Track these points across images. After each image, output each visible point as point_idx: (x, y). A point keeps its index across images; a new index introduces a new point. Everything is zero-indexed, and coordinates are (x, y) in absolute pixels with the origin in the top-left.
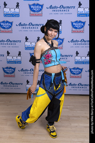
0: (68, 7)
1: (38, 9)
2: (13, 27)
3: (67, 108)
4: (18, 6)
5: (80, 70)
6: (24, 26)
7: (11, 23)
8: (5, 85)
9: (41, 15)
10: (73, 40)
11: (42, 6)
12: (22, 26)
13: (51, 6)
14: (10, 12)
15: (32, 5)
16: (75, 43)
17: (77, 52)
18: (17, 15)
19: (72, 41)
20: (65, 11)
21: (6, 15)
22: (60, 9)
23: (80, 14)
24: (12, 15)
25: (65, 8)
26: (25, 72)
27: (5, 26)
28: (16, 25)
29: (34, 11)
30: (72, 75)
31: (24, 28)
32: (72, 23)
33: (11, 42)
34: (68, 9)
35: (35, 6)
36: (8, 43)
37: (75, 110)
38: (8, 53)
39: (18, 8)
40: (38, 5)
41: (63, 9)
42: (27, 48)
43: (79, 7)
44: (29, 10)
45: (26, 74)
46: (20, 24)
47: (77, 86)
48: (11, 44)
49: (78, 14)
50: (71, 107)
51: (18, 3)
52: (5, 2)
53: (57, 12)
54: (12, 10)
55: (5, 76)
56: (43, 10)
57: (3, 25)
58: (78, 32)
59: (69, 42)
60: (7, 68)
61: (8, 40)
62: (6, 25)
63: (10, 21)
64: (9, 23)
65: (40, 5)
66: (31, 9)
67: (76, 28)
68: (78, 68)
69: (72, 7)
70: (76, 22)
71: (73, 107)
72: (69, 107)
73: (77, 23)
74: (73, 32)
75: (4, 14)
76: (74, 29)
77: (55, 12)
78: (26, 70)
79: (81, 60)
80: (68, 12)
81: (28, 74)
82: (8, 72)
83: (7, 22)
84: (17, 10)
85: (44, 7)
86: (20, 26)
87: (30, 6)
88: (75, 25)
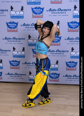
0: (65, 10)
1: (39, 12)
2: (18, 27)
3: (64, 97)
4: (22, 9)
5: (75, 64)
6: (28, 26)
7: (17, 24)
8: (11, 75)
9: (42, 16)
10: (69, 37)
11: (43, 9)
12: (26, 26)
13: (51, 9)
14: (16, 14)
15: (34, 8)
16: (71, 40)
17: (72, 48)
18: (22, 17)
19: (68, 39)
20: (62, 13)
21: (13, 17)
22: (58, 12)
23: (75, 16)
24: (17, 17)
25: (62, 11)
26: (28, 64)
27: (11, 26)
28: (21, 25)
29: (36, 13)
30: (68, 68)
31: (27, 28)
32: (68, 23)
33: (17, 39)
34: (65, 12)
35: (37, 9)
36: (14, 40)
37: (70, 99)
38: (14, 49)
39: (23, 11)
40: (39, 8)
41: (61, 12)
42: (30, 45)
43: (75, 9)
44: (32, 12)
45: (29, 67)
46: (24, 25)
47: (72, 77)
48: (17, 41)
49: (73, 16)
50: (67, 96)
51: (23, 7)
52: (11, 6)
53: (56, 14)
54: (18, 13)
55: (11, 68)
56: (44, 12)
57: (10, 26)
58: (73, 31)
59: (65, 39)
60: (13, 61)
61: (14, 38)
62: (13, 25)
63: (16, 22)
64: (15, 23)
65: (41, 8)
66: (33, 11)
67: (72, 28)
68: (73, 62)
69: (69, 10)
70: (72, 22)
71: (69, 96)
72: (65, 96)
73: (73, 24)
74: (69, 31)
75: (11, 16)
76: (70, 29)
77: (54, 14)
78: (29, 63)
79: (76, 55)
80: (65, 14)
81: (31, 67)
82: (14, 64)
83: (13, 23)
84: (22, 13)
85: (45, 10)
86: (24, 26)
87: (32, 9)
88: (71, 25)
